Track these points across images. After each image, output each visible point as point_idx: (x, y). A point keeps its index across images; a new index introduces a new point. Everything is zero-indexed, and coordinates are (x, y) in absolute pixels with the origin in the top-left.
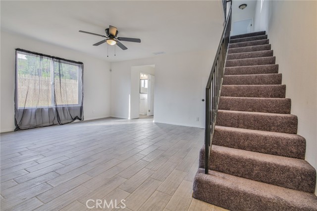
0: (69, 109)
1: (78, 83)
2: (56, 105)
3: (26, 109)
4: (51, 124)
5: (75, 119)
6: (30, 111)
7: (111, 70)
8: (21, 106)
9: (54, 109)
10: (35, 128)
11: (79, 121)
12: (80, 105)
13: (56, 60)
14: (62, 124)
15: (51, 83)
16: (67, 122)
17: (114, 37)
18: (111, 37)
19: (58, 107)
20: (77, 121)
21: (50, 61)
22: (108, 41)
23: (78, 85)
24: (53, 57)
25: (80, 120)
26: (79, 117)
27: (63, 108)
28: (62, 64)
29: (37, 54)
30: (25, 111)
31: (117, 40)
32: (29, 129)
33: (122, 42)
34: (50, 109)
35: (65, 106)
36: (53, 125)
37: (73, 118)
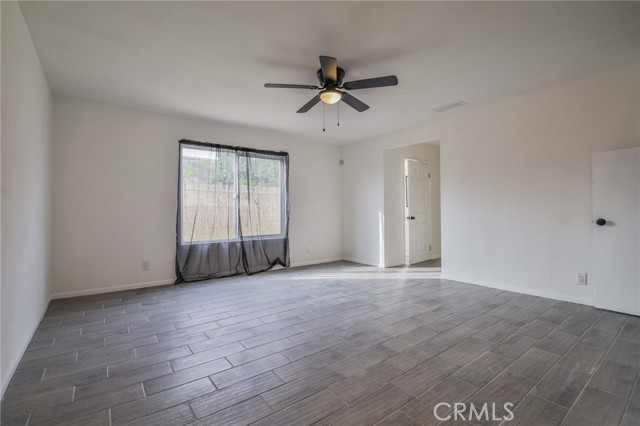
0: (265, 243)
1: (279, 193)
2: (242, 237)
3: (194, 246)
4: (234, 272)
5: (274, 264)
6: (200, 248)
7: (342, 162)
8: (186, 239)
9: (239, 245)
10: (208, 279)
11: (282, 267)
12: (283, 237)
13: (241, 152)
14: (251, 274)
15: (234, 196)
16: (261, 269)
17: (336, 86)
18: (330, 85)
19: (244, 240)
20: (278, 267)
21: (233, 155)
22: (323, 96)
23: (279, 197)
24: (237, 149)
25: (284, 265)
26: (282, 259)
27: (254, 242)
28: (253, 159)
29: (211, 145)
30: (192, 248)
31: (343, 90)
32: (197, 281)
33: (353, 93)
34: (232, 245)
35: (256, 239)
36: (237, 274)
37: (271, 262)
